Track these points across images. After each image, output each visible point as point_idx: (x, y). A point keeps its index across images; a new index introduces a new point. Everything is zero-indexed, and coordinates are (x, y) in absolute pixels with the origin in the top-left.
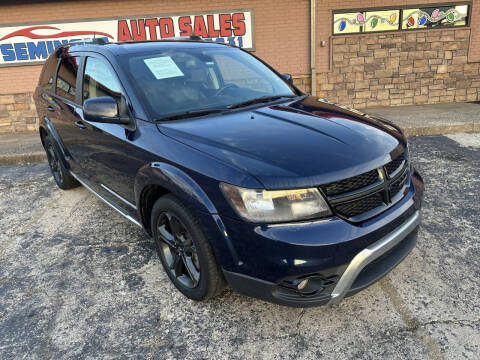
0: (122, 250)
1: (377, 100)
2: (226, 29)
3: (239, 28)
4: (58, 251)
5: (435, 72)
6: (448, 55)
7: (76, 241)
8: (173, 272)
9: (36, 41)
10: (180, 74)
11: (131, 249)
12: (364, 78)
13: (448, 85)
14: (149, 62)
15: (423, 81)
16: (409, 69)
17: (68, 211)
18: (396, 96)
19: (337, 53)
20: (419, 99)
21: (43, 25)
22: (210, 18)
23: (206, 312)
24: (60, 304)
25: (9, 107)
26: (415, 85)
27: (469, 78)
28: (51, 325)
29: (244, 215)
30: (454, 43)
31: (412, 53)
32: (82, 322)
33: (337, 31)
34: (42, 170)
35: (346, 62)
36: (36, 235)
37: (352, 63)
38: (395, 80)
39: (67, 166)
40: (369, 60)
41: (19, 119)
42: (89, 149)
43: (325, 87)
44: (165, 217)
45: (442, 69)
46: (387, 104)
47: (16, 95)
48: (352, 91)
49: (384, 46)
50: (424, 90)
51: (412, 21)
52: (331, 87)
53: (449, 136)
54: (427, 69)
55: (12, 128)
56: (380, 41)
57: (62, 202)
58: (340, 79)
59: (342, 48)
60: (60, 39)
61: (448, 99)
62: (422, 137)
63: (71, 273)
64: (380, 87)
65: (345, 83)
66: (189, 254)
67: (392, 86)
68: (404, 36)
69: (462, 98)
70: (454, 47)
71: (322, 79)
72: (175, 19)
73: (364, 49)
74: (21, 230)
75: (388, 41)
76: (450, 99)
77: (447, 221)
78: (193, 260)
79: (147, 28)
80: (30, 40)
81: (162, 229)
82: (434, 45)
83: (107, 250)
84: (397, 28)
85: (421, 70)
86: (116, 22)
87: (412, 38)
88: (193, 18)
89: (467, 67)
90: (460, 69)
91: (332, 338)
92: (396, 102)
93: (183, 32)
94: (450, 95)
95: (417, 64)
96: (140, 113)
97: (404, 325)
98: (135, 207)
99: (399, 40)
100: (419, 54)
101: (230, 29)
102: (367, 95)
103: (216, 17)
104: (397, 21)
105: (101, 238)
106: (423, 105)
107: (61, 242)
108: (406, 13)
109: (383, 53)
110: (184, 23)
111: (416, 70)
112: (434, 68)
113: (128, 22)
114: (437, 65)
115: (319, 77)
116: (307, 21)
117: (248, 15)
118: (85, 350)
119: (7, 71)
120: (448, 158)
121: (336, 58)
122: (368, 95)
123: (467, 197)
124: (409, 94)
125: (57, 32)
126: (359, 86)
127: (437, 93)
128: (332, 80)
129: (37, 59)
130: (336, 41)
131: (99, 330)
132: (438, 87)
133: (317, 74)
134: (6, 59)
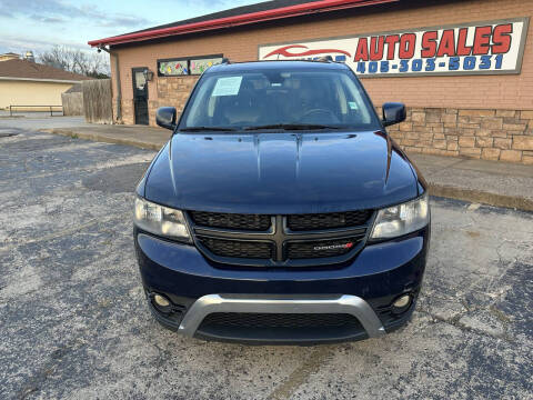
2: (481, 45)
3: (500, 44)
21: (295, 43)
22: (464, 32)
72: (419, 35)
79: (386, 46)
80: (284, 58)
86: (357, 40)
88: (440, 32)
93: (425, 50)
101: (488, 45)
103: (471, 31)
110: (429, 39)
113: (369, 39)
117: (518, 28)
125: (304, 50)
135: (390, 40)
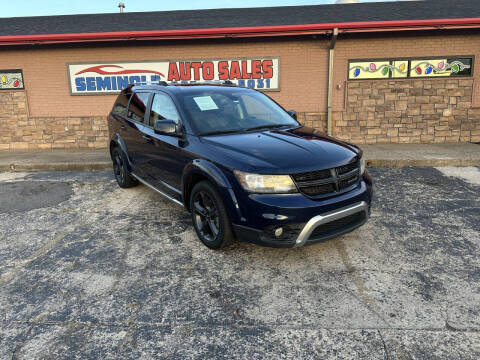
0: (167, 224)
1: (386, 136)
2: (256, 73)
3: (267, 72)
4: (124, 222)
5: (441, 115)
6: (453, 101)
7: (135, 218)
8: (202, 233)
9: (103, 77)
10: (216, 107)
11: (173, 224)
12: (375, 117)
13: (452, 127)
14: (197, 99)
15: (430, 122)
16: (416, 112)
17: (128, 201)
18: (405, 134)
19: (351, 95)
20: (426, 138)
21: (110, 63)
22: (245, 64)
23: (221, 256)
24: (129, 248)
25: (76, 128)
26: (423, 125)
27: (473, 122)
28: (124, 256)
29: (246, 188)
30: (458, 90)
31: (419, 98)
32: (143, 256)
33: (352, 76)
34: (105, 175)
35: (359, 103)
36: (107, 213)
37: (365, 104)
38: (404, 120)
39: (130, 169)
40: (380, 102)
41: (82, 137)
42: (147, 157)
43: (340, 124)
44: (200, 195)
45: (447, 112)
46: (396, 140)
47: (83, 118)
48: (364, 128)
49: (393, 91)
50: (431, 130)
51: (419, 70)
52: (345, 124)
53: (437, 168)
54: (433, 112)
55: (76, 145)
56: (391, 87)
57: (123, 196)
58: (353, 117)
59: (356, 91)
60: (122, 76)
61: (454, 138)
62: (414, 168)
63: (134, 233)
64: (390, 125)
65: (358, 121)
66: (213, 218)
67: (401, 126)
68: (412, 83)
69: (467, 139)
70: (459, 94)
71: (337, 117)
72: (216, 63)
73: (375, 93)
74: (96, 210)
75: (398, 86)
76: (456, 139)
77: (404, 222)
78: (215, 223)
79: (192, 70)
80: (99, 75)
81: (197, 205)
82: (439, 92)
83: (158, 224)
84: (405, 75)
85: (428, 112)
86: (168, 64)
87: (419, 84)
88: (230, 63)
89: (471, 112)
90: (464, 113)
91: (297, 272)
92: (404, 139)
93: (221, 74)
94: (455, 135)
95: (424, 107)
96: (189, 130)
97: (344, 269)
98: (180, 192)
99: (407, 86)
100: (426, 99)
101: (260, 72)
102: (377, 132)
103: (249, 62)
104: (406, 70)
105: (153, 217)
106: (429, 143)
107: (125, 218)
108: (414, 64)
109: (393, 97)
110: (223, 67)
111: (422, 113)
112: (439, 111)
113: (178, 64)
114: (443, 109)
115: (336, 114)
116: (325, 67)
117: (275, 62)
118: (147, 267)
119: (79, 98)
120: (428, 184)
121: (351, 99)
122: (379, 132)
123: (427, 209)
124: (417, 133)
125: (120, 70)
126: (370, 124)
127: (443, 134)
128: (346, 118)
129: (103, 91)
130: (350, 85)
131: (154, 260)
132: (443, 128)
133: (333, 112)
134: (78, 89)
135: (196, 65)
